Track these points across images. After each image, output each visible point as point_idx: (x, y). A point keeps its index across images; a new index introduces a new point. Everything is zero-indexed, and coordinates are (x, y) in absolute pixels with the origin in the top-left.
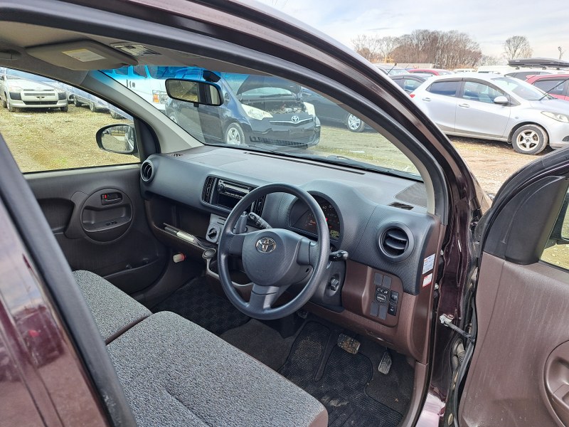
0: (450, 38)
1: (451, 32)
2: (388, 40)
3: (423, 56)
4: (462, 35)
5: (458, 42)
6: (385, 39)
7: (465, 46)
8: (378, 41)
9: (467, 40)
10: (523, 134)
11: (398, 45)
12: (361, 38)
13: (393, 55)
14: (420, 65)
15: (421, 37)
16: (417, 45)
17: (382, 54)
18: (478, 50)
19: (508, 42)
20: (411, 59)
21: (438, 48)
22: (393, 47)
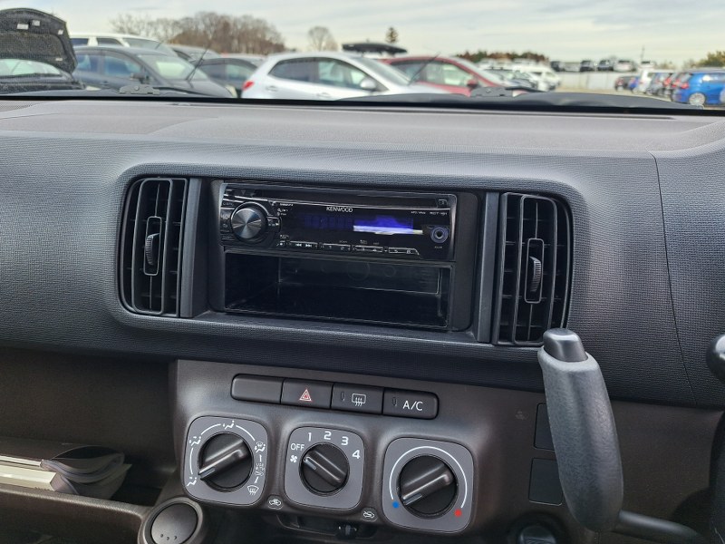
0: (244, 25)
1: (245, 17)
2: (165, 22)
4: (259, 21)
5: (255, 31)
6: (160, 21)
7: (264, 36)
8: (151, 24)
9: (265, 29)
11: (181, 31)
12: (125, 18)
15: (208, 21)
16: (205, 32)
18: (279, 42)
19: (311, 33)
21: (232, 38)
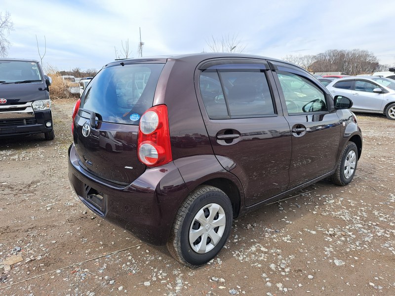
0: (354, 54)
1: (354, 50)
2: (308, 57)
3: (334, 67)
4: (363, 52)
5: (360, 56)
6: (306, 57)
7: (365, 59)
8: (301, 59)
9: (367, 55)
10: (392, 109)
11: (316, 61)
12: (289, 57)
13: (312, 67)
14: (332, 73)
15: (332, 54)
16: (329, 60)
17: (304, 67)
18: (375, 62)
20: (326, 69)
21: (345, 62)
22: (311, 62)
